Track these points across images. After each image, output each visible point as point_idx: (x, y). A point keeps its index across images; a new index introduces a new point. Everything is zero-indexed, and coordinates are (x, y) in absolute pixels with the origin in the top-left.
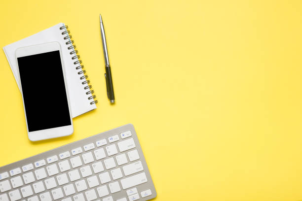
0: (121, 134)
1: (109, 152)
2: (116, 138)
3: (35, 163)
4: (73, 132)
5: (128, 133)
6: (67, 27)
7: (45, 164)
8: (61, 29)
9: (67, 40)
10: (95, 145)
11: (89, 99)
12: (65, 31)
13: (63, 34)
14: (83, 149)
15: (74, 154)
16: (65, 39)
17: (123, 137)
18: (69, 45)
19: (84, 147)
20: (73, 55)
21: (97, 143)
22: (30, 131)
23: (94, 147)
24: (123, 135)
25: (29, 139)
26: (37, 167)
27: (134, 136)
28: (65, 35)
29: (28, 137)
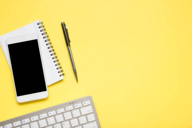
0: (83, 103)
1: (75, 115)
2: (79, 105)
3: (23, 121)
4: (48, 96)
5: (88, 102)
6: (42, 23)
7: (29, 121)
8: (38, 24)
9: (43, 32)
10: (65, 110)
11: (59, 72)
12: (41, 25)
13: (39, 28)
14: (56, 112)
15: (50, 115)
16: (41, 31)
17: (84, 105)
18: (44, 36)
19: (57, 111)
20: (47, 43)
21: (66, 108)
22: (18, 95)
23: (64, 111)
24: (85, 104)
25: (17, 101)
26: (23, 123)
27: (92, 104)
28: (41, 29)
29: (16, 100)
